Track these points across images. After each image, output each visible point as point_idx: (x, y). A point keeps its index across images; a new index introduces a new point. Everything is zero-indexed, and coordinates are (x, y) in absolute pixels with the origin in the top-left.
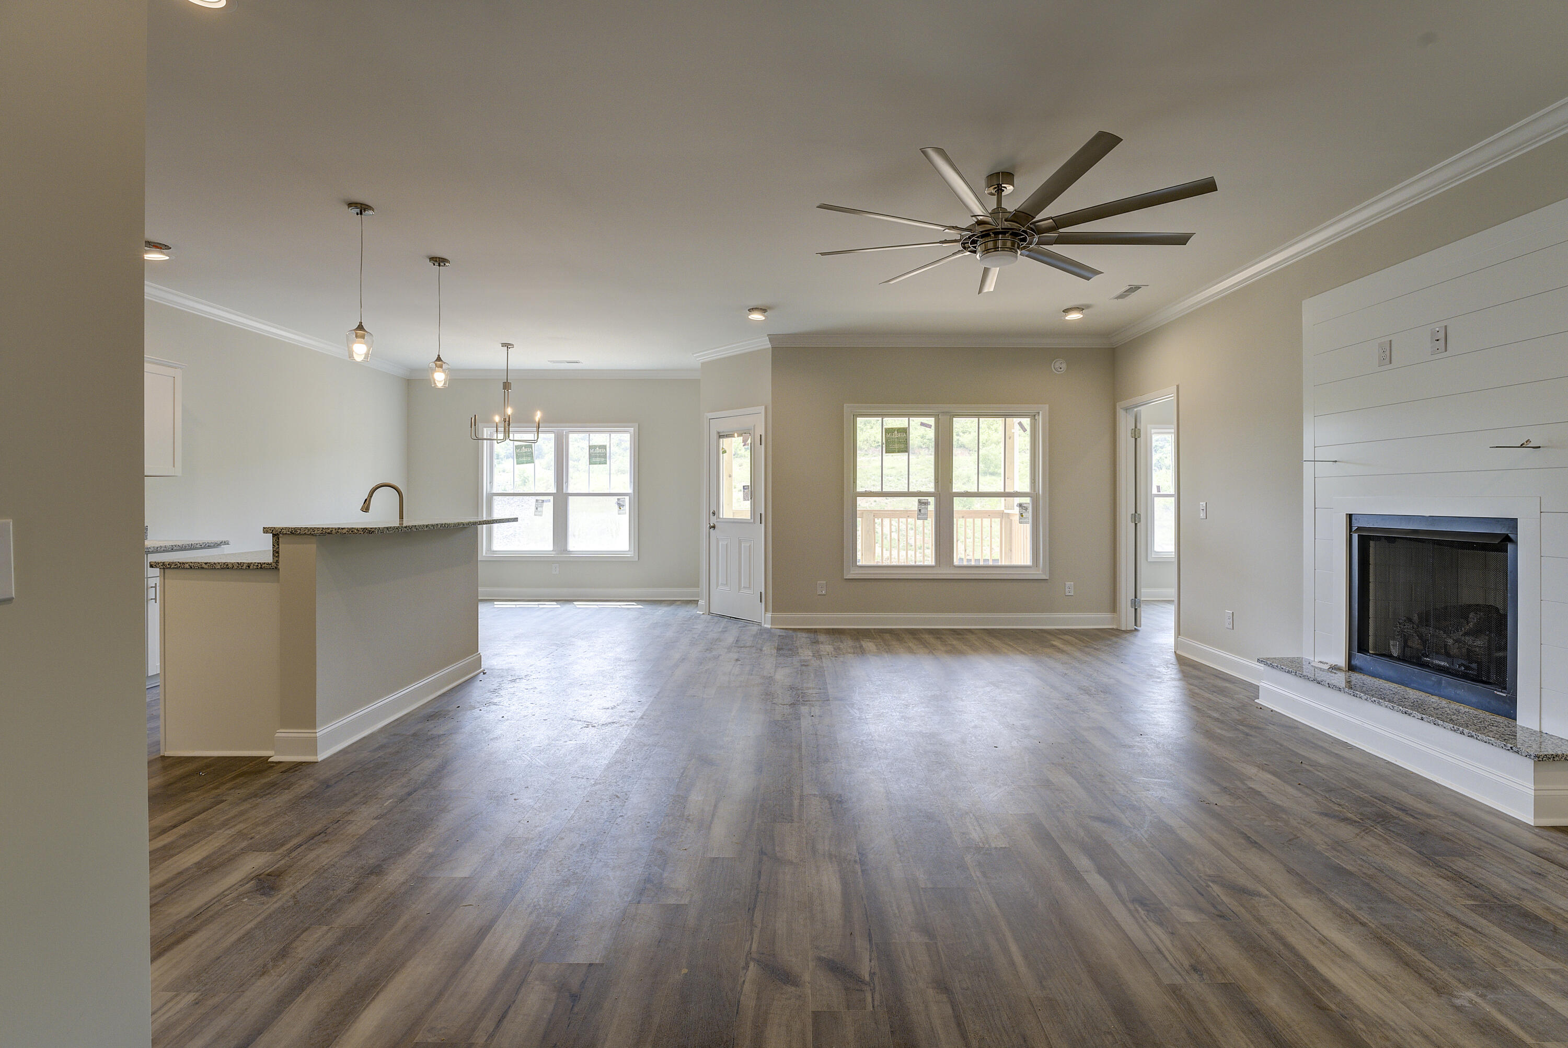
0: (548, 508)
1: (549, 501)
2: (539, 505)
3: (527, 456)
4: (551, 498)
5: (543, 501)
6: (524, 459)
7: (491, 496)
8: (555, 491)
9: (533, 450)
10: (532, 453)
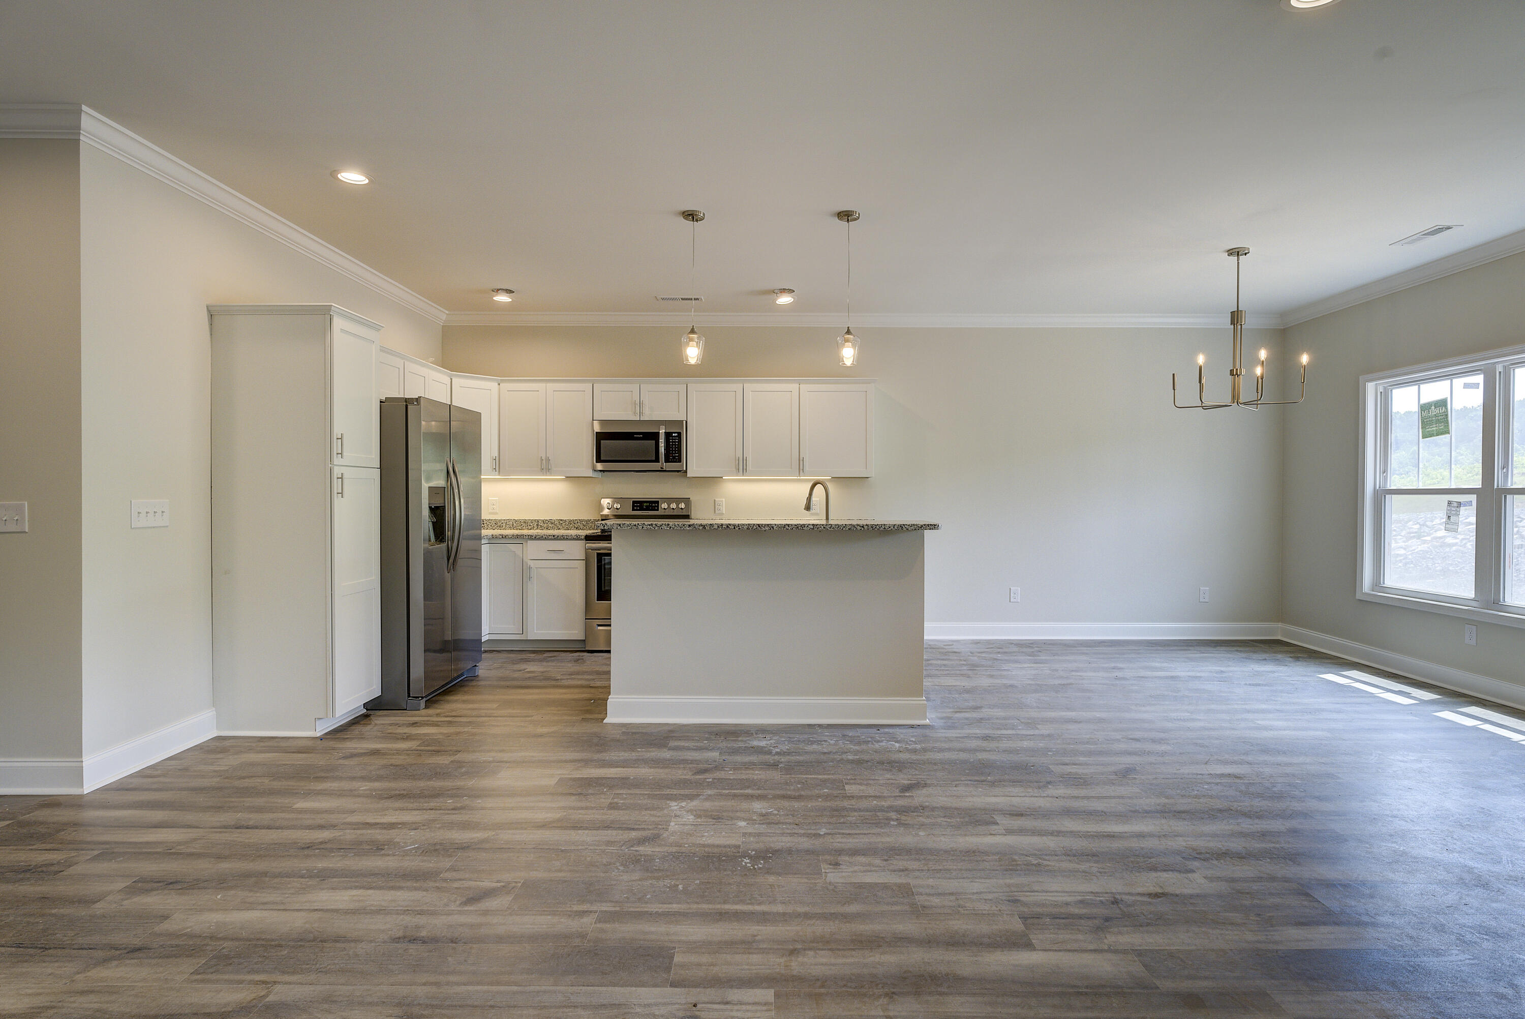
0: (1468, 517)
1: (1470, 503)
2: (1453, 509)
3: (1438, 421)
4: (1473, 498)
5: (1460, 504)
6: (1434, 428)
7: (1382, 495)
8: (1478, 485)
9: (1449, 410)
10: (1447, 415)
